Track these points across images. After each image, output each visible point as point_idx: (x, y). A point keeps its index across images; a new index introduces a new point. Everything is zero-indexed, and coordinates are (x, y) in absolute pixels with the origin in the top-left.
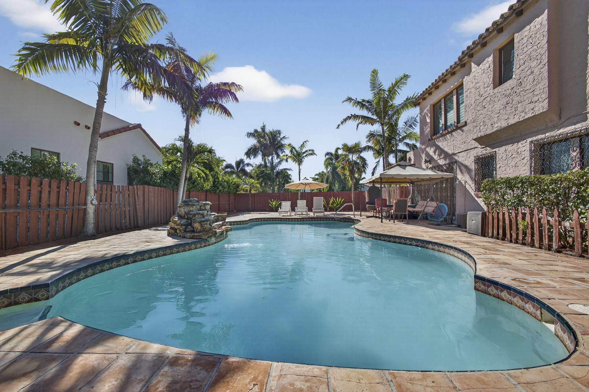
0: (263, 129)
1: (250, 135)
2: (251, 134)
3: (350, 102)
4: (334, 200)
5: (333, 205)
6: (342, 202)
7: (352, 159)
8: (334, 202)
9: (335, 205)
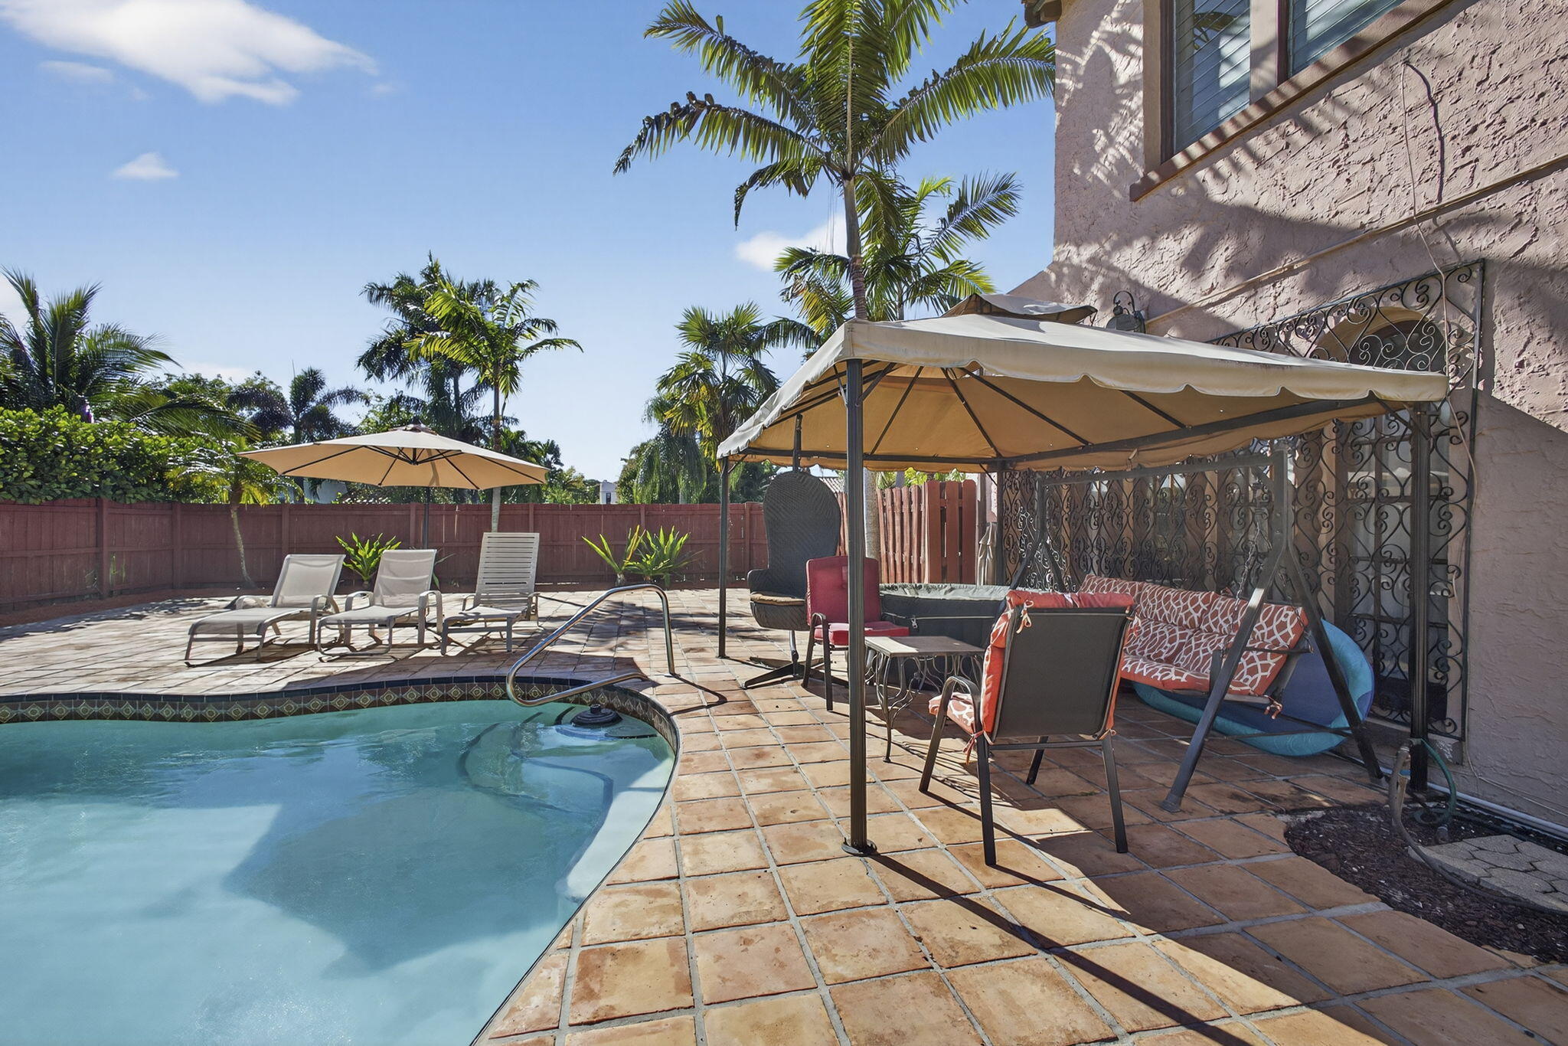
0: (432, 273)
1: (378, 293)
2: (384, 288)
3: (692, 39)
4: (645, 538)
5: (640, 560)
6: (678, 548)
7: (724, 374)
8: (644, 549)
9: (648, 560)
